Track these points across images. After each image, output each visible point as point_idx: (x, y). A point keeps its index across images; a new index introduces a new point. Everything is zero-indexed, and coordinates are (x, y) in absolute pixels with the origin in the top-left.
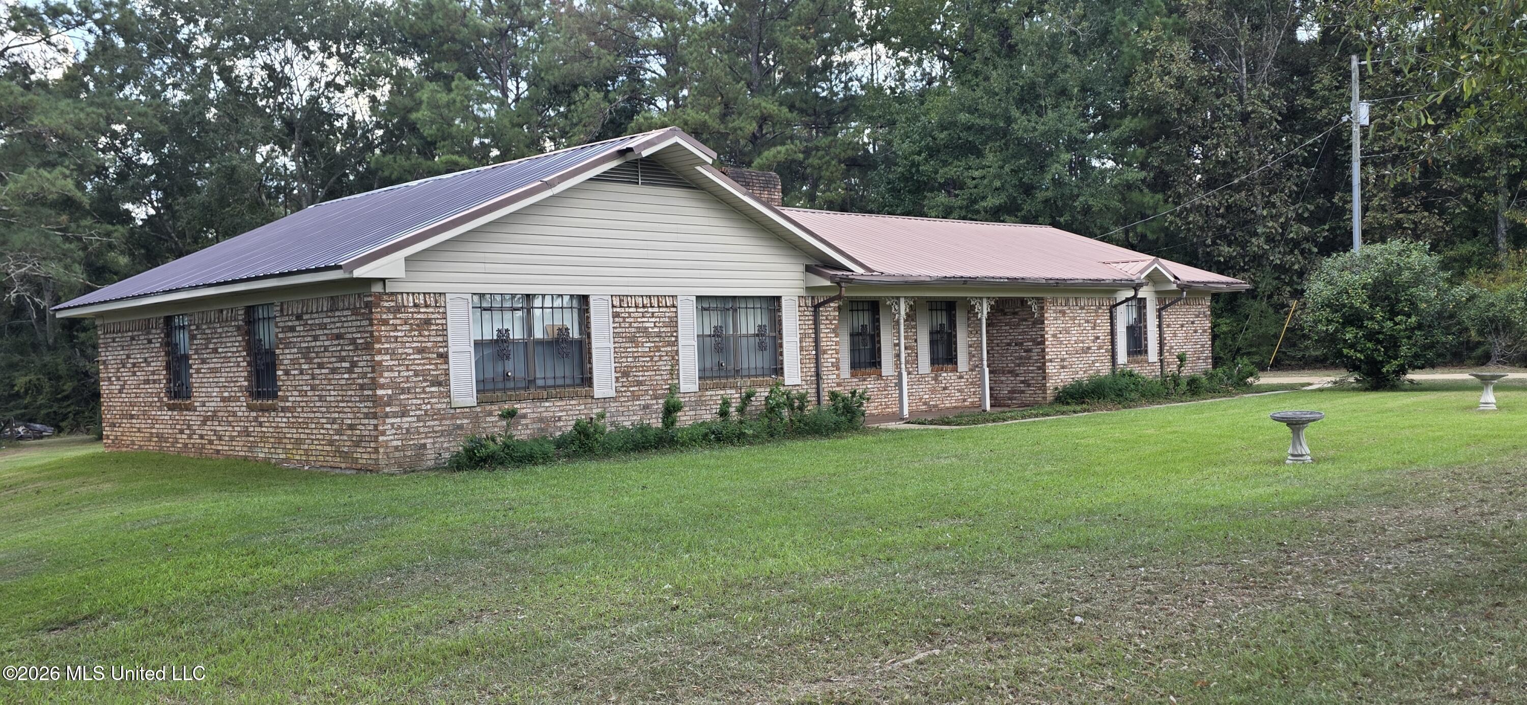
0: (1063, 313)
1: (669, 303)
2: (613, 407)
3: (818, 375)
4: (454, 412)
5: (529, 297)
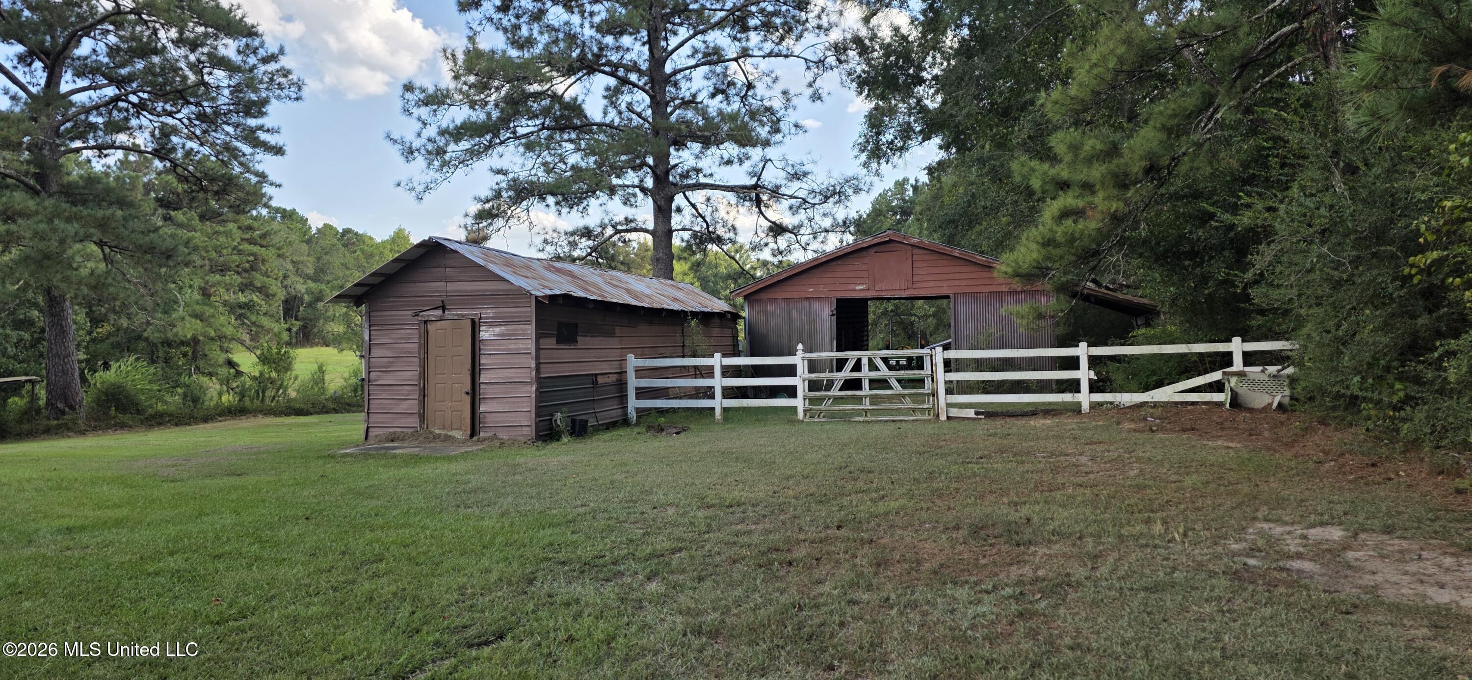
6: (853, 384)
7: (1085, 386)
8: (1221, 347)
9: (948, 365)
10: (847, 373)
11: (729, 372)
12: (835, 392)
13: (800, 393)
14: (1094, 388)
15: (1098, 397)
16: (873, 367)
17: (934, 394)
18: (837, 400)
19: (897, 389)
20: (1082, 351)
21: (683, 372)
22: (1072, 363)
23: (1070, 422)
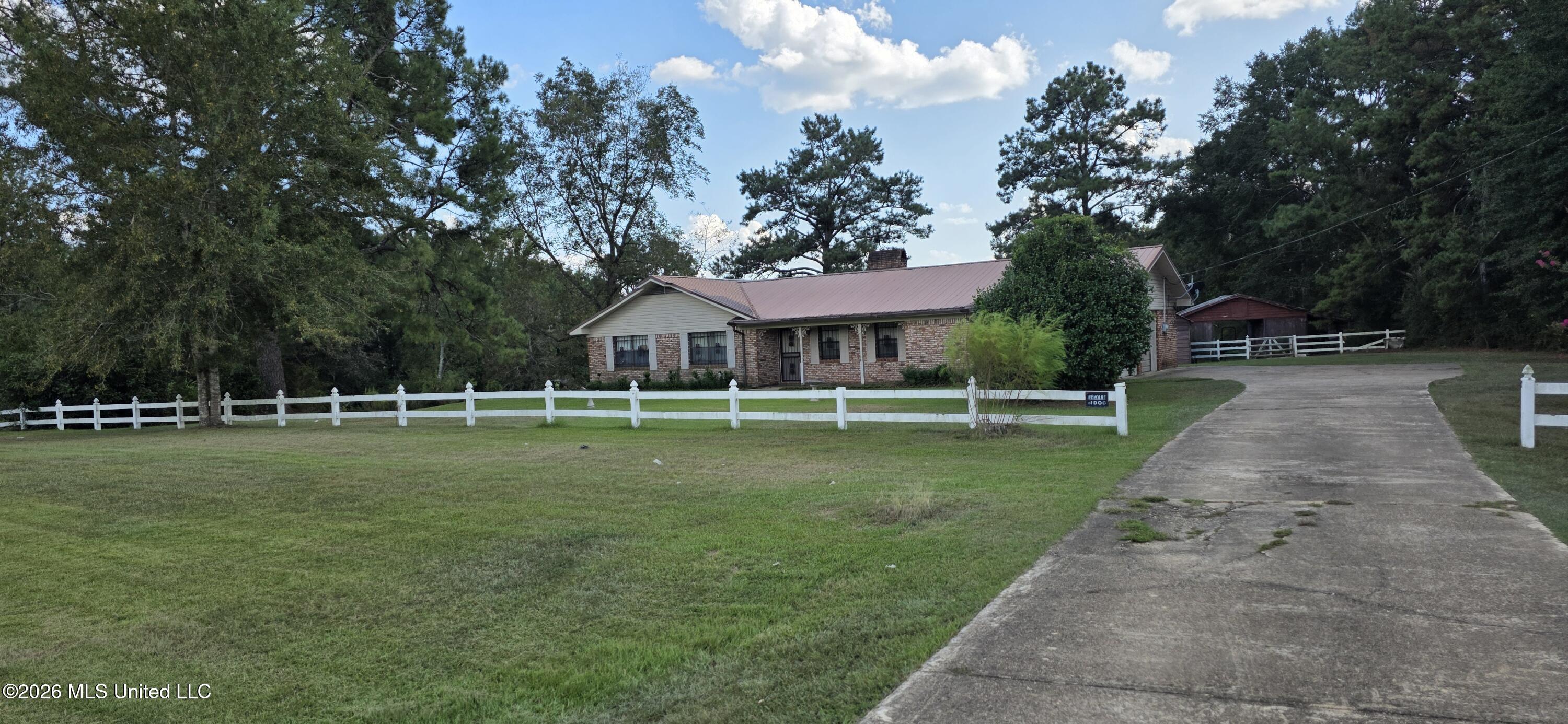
0: (924, 330)
1: (676, 337)
2: (657, 374)
3: (745, 364)
4: (608, 373)
5: (632, 337)
6: (1267, 348)
7: (1341, 345)
8: (1382, 332)
9: (1298, 341)
10: (1264, 344)
11: (1222, 346)
12: (1260, 350)
13: (1248, 352)
14: (1344, 346)
15: (1346, 349)
16: (1273, 342)
17: (1293, 350)
18: (1261, 353)
19: (1281, 349)
20: (1340, 335)
21: (1204, 346)
22: (1337, 339)
23: (1336, 356)
